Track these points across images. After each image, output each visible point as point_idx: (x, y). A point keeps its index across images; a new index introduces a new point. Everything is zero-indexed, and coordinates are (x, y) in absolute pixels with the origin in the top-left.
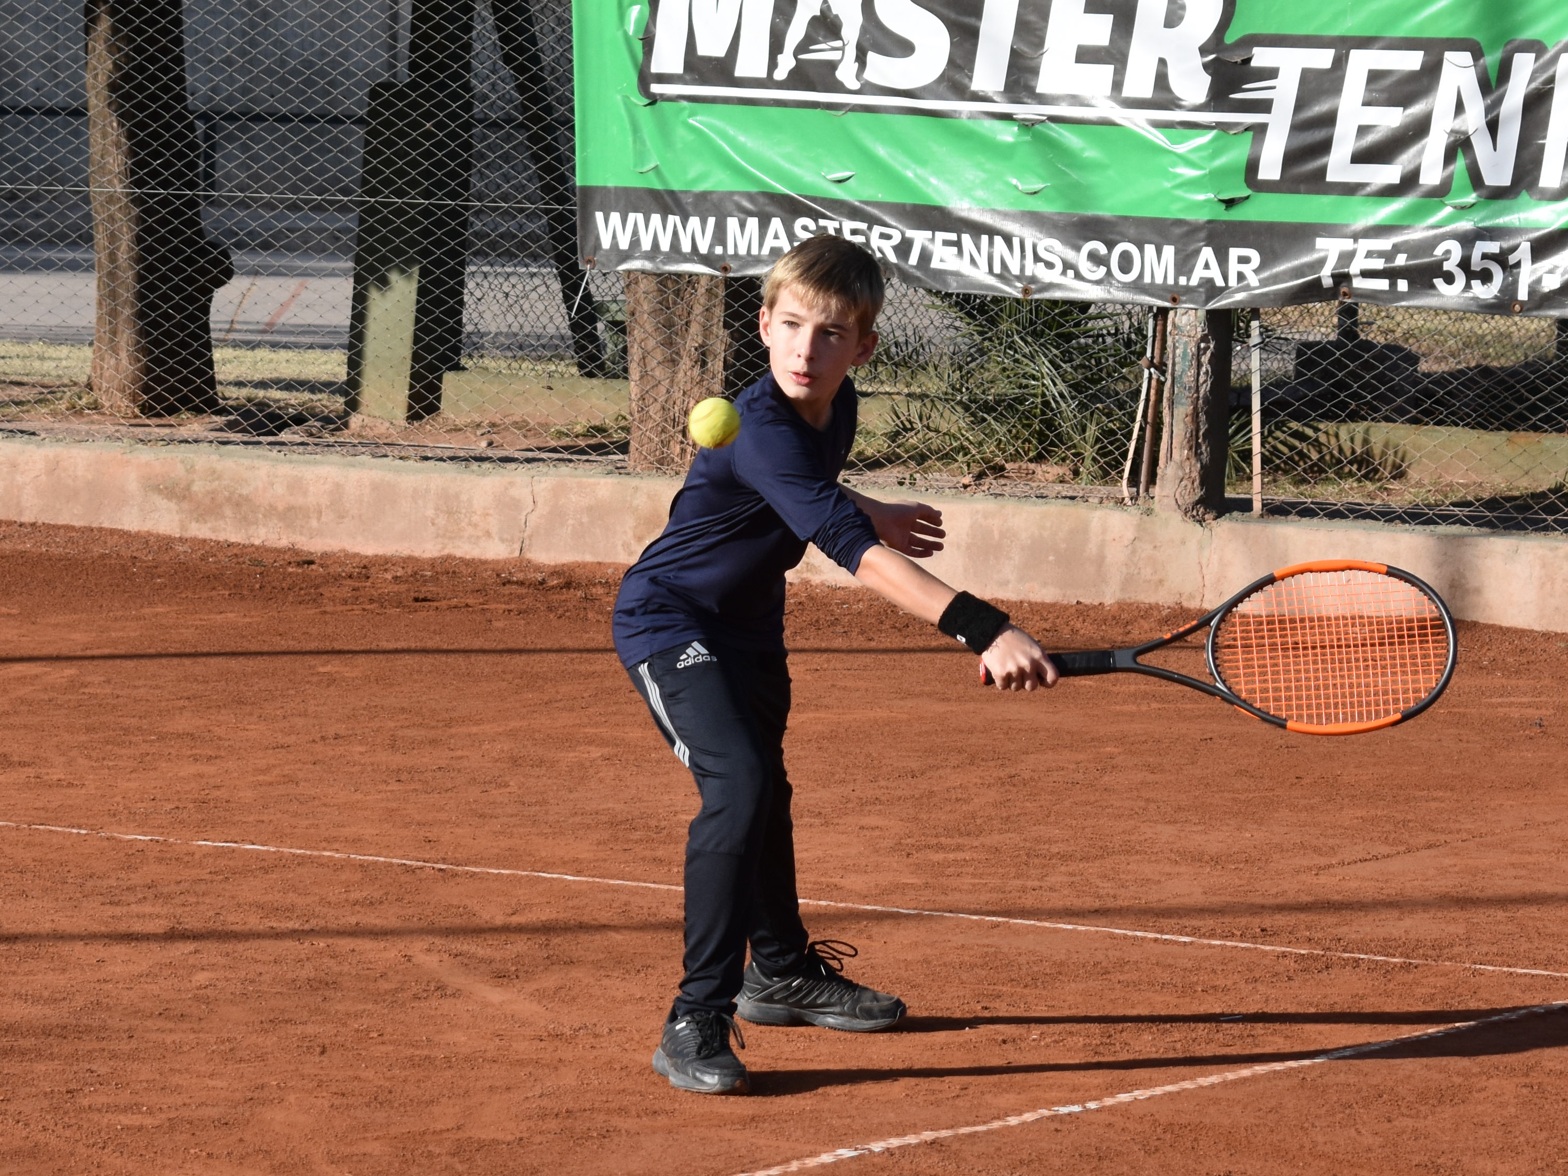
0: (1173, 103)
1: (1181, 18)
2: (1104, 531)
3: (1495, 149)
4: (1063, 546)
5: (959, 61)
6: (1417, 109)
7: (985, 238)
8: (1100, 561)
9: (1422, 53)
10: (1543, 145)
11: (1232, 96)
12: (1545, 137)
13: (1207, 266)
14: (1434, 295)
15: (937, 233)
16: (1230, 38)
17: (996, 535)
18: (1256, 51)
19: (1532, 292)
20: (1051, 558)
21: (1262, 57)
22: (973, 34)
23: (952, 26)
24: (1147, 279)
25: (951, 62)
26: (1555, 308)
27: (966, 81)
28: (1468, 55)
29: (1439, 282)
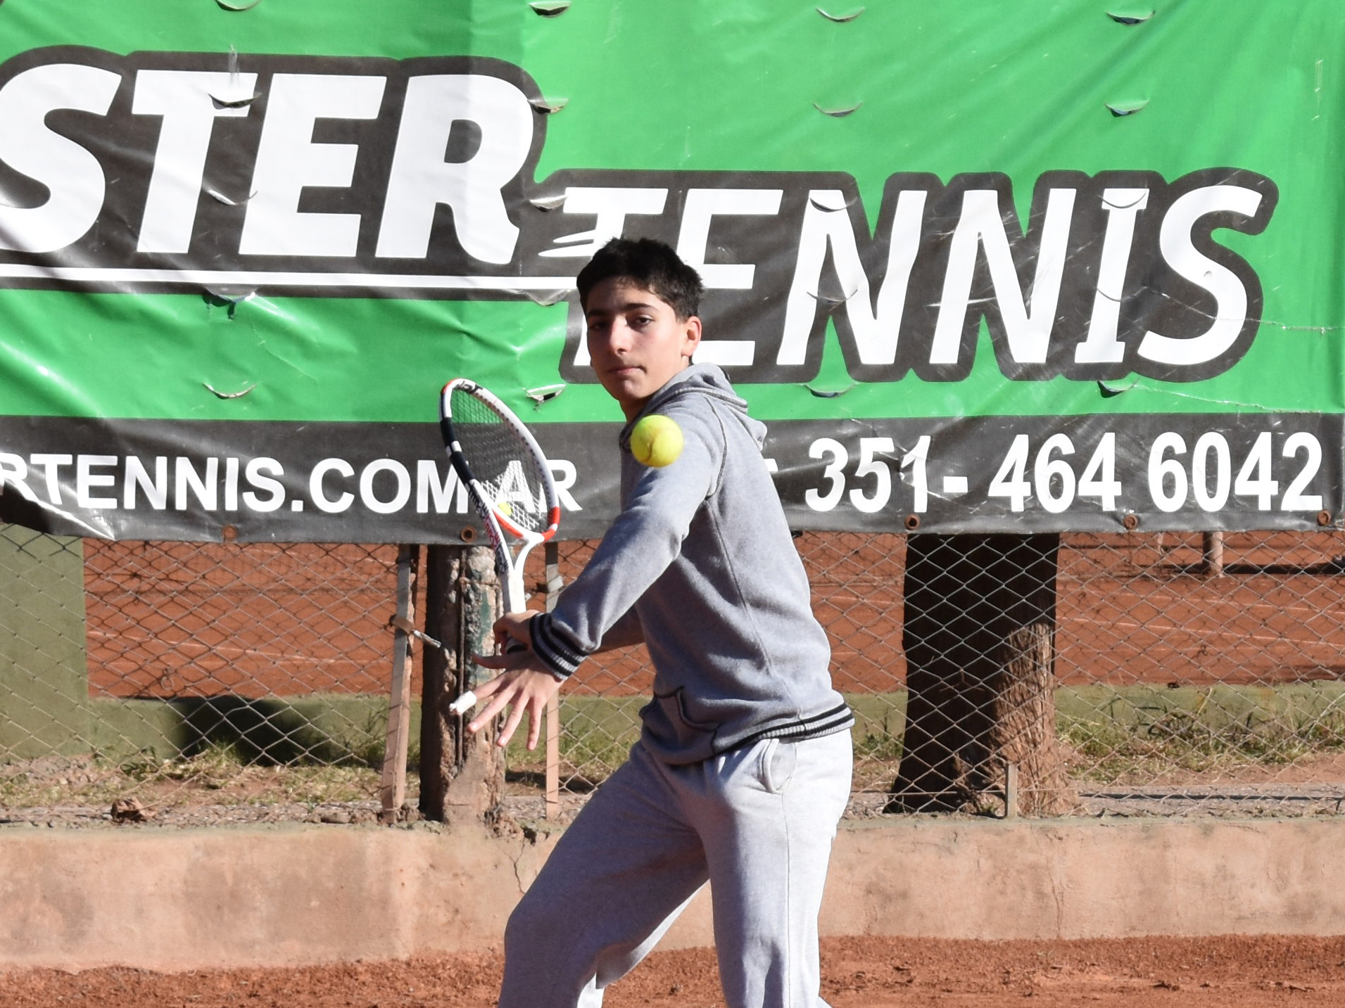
0: (463, 264)
1: (476, 148)
2: (387, 859)
3: (875, 316)
4: (331, 885)
5: (120, 212)
6: (774, 264)
7: (161, 462)
8: (384, 902)
9: (780, 193)
10: (937, 309)
11: (543, 254)
12: (939, 299)
13: (514, 487)
14: (803, 512)
15: (81, 458)
16: (540, 175)
17: (229, 877)
18: (571, 192)
19: (931, 501)
20: (314, 903)
21: (576, 200)
22: (144, 172)
23: (109, 162)
24: (422, 507)
25: (106, 213)
26: (958, 520)
27: (128, 239)
28: (839, 193)
29: (811, 496)
